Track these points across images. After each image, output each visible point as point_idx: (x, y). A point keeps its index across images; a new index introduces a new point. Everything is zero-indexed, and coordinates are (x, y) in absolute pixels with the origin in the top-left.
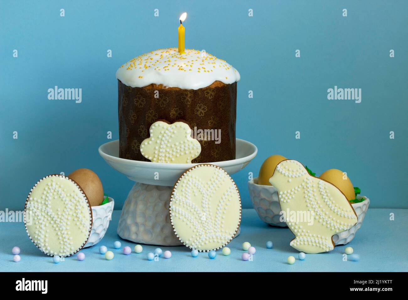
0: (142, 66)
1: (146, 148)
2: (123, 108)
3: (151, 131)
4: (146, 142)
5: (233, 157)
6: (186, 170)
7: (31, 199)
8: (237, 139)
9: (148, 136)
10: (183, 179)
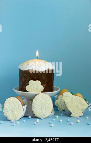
0: (26, 64)
1: (27, 88)
2: (21, 77)
3: (29, 83)
4: (27, 86)
5: (53, 91)
6: (37, 95)
7: (5, 105)
8: (54, 86)
9: (28, 85)
10: (36, 97)
